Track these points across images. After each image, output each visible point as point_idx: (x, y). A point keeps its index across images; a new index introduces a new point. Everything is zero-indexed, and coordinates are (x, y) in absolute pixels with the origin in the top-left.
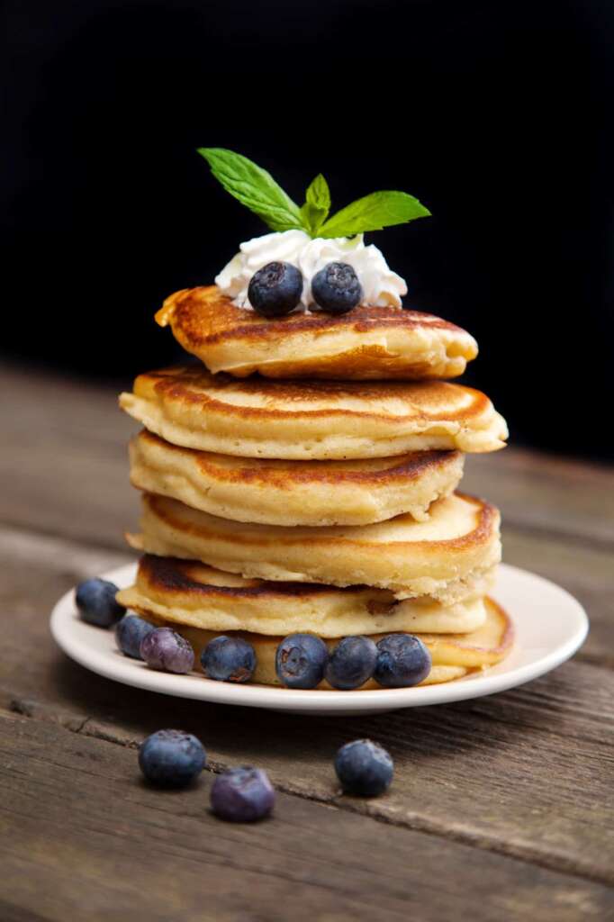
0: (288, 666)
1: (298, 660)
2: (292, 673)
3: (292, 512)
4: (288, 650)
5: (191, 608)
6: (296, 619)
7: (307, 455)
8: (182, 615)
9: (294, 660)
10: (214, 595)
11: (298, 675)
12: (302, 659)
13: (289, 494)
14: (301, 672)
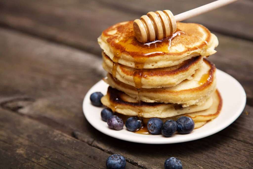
0: (151, 129)
1: (153, 127)
2: (152, 131)
3: (149, 85)
4: (150, 124)
5: (122, 109)
6: (153, 113)
7: (153, 67)
8: (119, 111)
9: (152, 127)
10: (128, 105)
11: (154, 131)
12: (155, 127)
13: (147, 80)
14: (155, 131)
